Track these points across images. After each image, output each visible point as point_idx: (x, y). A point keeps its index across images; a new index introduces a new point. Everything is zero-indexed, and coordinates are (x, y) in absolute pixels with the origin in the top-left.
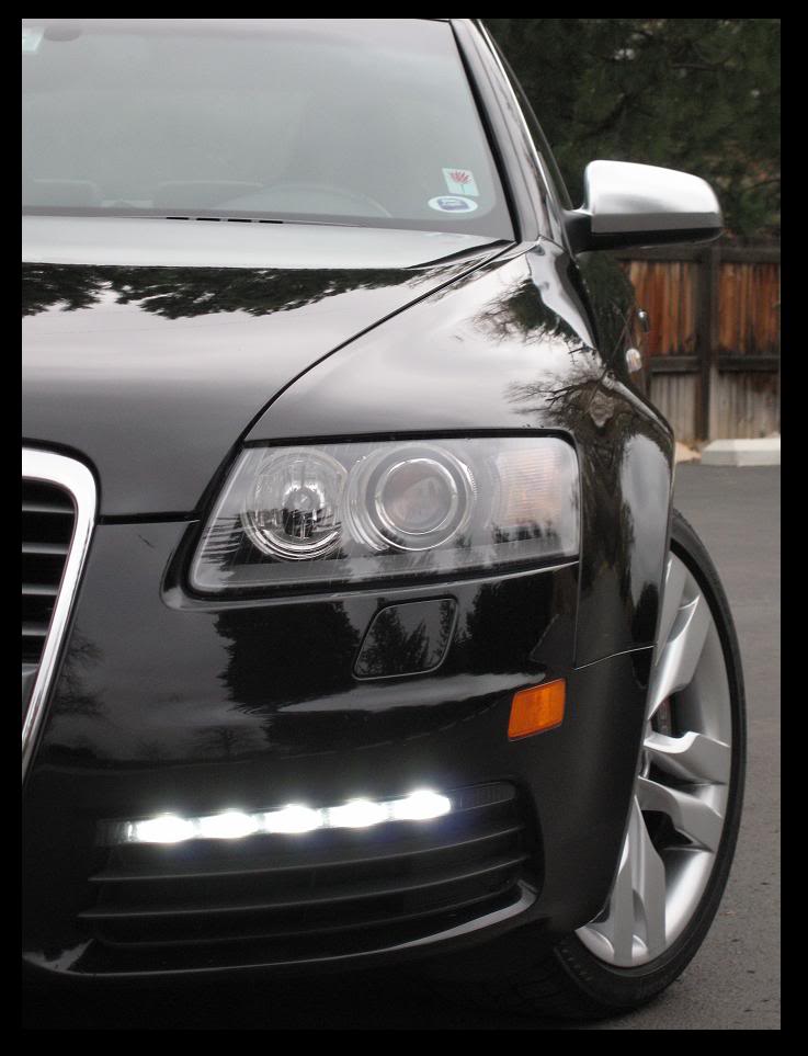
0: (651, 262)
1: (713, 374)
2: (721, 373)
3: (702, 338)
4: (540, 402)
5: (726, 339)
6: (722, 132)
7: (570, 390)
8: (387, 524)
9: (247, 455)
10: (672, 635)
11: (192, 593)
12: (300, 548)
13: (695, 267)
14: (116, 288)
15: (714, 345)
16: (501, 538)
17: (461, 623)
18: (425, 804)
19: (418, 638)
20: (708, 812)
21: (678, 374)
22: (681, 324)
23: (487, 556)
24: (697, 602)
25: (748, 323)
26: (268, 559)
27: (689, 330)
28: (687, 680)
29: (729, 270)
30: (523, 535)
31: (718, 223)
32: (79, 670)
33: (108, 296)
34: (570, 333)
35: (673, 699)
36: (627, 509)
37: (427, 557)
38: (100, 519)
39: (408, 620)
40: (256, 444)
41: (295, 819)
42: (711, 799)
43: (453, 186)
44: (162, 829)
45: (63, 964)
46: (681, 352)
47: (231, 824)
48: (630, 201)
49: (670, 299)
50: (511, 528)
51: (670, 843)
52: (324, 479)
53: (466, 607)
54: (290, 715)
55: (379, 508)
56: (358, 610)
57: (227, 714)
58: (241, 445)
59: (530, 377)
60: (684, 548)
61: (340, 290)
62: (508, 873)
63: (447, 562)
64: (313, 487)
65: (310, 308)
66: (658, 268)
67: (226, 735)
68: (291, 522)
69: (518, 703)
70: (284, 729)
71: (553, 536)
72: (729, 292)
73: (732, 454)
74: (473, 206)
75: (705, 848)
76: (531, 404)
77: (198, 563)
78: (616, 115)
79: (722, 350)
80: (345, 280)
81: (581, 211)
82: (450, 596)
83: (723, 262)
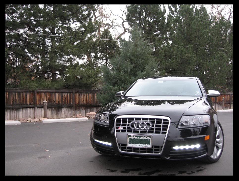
1: (216, 104)
4: (206, 111)
5: (217, 101)
6: (217, 84)
7: (208, 110)
8: (194, 122)
9: (183, 117)
10: (218, 130)
11: (178, 128)
12: (187, 124)
14: (167, 102)
15: (216, 102)
16: (203, 123)
17: (200, 130)
18: (198, 146)
19: (197, 131)
20: (221, 146)
22: (214, 100)
23: (202, 125)
24: (220, 128)
25: (219, 100)
26: (184, 125)
28: (219, 134)
30: (205, 123)
31: (220, 95)
32: (169, 134)
33: (166, 103)
34: (208, 105)
35: (218, 136)
36: (214, 120)
37: (197, 125)
38: (171, 122)
39: (196, 130)
40: (183, 116)
41: (187, 147)
42: (221, 144)
43: (197, 93)
44: (176, 148)
45: (168, 158)
47: (182, 147)
48: (212, 93)
50: (204, 122)
51: (218, 148)
52: (189, 118)
53: (201, 129)
54: (187, 138)
55: (193, 121)
56: (192, 129)
57: (181, 138)
58: (182, 116)
59: (205, 109)
60: (219, 123)
61: (187, 102)
62: (205, 151)
63: (199, 126)
64: (188, 119)
65: (184, 104)
67: (180, 140)
68: (186, 122)
69: (205, 137)
70: (185, 139)
71: (208, 123)
74: (199, 94)
75: (221, 148)
76: (205, 112)
77: (179, 126)
78: (207, 83)
79: (217, 102)
80: (187, 101)
81: (208, 94)
82: (199, 128)
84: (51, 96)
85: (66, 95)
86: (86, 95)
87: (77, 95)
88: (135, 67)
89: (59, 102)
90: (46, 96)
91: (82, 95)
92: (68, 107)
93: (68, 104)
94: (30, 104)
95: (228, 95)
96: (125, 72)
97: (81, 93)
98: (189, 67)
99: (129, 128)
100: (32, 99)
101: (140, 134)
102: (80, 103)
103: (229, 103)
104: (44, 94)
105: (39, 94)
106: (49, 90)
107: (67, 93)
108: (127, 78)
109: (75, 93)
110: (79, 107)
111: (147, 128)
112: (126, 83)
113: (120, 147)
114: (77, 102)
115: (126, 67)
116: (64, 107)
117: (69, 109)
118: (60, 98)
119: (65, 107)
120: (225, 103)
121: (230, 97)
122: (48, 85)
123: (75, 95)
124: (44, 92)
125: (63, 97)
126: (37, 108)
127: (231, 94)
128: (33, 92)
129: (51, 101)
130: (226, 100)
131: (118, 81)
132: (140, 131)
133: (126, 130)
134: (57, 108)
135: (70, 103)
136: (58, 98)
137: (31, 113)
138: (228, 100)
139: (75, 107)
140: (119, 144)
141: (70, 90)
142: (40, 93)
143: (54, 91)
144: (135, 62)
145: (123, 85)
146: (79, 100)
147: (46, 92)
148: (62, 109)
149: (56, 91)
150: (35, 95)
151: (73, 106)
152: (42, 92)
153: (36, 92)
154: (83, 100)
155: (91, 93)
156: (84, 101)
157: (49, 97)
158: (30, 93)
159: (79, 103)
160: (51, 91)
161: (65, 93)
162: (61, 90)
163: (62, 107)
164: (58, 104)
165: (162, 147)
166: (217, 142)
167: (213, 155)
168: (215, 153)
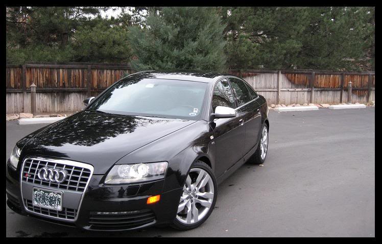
0: (334, 75)
2: (344, 91)
11: (104, 184)
13: (341, 76)
15: (343, 87)
20: (208, 203)
21: (338, 91)
22: (338, 84)
27: (340, 85)
28: (205, 185)
29: (346, 76)
38: (94, 173)
40: (116, 164)
42: (210, 201)
43: (194, 111)
45: (87, 228)
46: (338, 88)
49: (337, 80)
51: (202, 207)
58: (114, 164)
62: (152, 219)
72: (346, 78)
73: (333, 107)
75: (208, 207)
77: (106, 180)
79: (345, 87)
84: (51, 74)
85: (77, 73)
86: (111, 73)
87: (95, 73)
88: (183, 32)
89: (64, 84)
90: (43, 75)
91: (103, 72)
92: (79, 92)
93: (79, 86)
94: (16, 87)
95: (365, 75)
96: (165, 41)
97: (103, 69)
98: (294, 27)
99: (37, 177)
100: (18, 80)
101: (49, 188)
102: (101, 85)
103: (367, 90)
104: (38, 71)
105: (30, 70)
106: (46, 64)
107: (79, 69)
108: (167, 50)
109: (91, 69)
110: (98, 92)
111: (59, 179)
112: (165, 59)
113: (25, 203)
114: (95, 84)
115: (166, 33)
116: (72, 92)
117: (82, 96)
118: (66, 78)
119: (75, 92)
121: (369, 80)
122: (47, 56)
123: (92, 73)
124: (40, 68)
125: (71, 75)
126: (27, 93)
127: (371, 74)
128: (21, 67)
129: (51, 82)
130: (362, 84)
131: (152, 54)
132: (50, 183)
133: (34, 179)
134: (60, 93)
135: (83, 86)
136: (63, 77)
137: (17, 101)
138: (365, 84)
139: (91, 92)
140: (25, 200)
141: (82, 64)
142: (32, 70)
143: (56, 66)
144: (183, 24)
145: (160, 62)
146: (99, 81)
147: (42, 68)
148: (70, 96)
149: (59, 65)
150: (24, 72)
151: (87, 92)
152: (36, 68)
153: (24, 68)
154: (105, 81)
155: (119, 70)
156: (108, 83)
157: (47, 76)
158: (15, 70)
159: (98, 85)
160: (50, 66)
161: (75, 69)
162: (67, 64)
163: (69, 92)
164: (62, 87)
165: (77, 211)
166: (200, 198)
167: (187, 219)
168: (192, 215)
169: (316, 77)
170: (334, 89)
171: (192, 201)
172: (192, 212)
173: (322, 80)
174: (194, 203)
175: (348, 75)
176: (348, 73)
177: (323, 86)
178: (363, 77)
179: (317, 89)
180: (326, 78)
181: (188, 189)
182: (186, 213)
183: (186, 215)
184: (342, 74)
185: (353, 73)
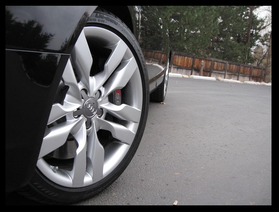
0: (188, 57)
1: (193, 70)
2: (194, 70)
3: (192, 66)
5: (195, 66)
13: (193, 58)
20: (130, 132)
21: (189, 70)
22: (190, 64)
25: (198, 65)
27: (191, 65)
29: (196, 59)
42: (132, 128)
46: (190, 67)
49: (189, 61)
66: (188, 58)
72: (196, 61)
73: (193, 77)
75: (126, 143)
79: (194, 68)
83: (196, 58)
95: (209, 60)
103: (209, 72)
120: (204, 71)
121: (211, 64)
127: (213, 60)
130: (206, 67)
138: (208, 67)
166: (111, 117)
167: (73, 173)
168: (88, 161)
169: (175, 57)
170: (187, 68)
171: (89, 124)
172: (87, 153)
173: (179, 60)
174: (94, 129)
175: (197, 58)
176: (198, 57)
177: (179, 64)
178: (208, 61)
179: (175, 66)
180: (182, 58)
181: (80, 86)
182: (70, 157)
183: (72, 161)
184: (193, 57)
185: (201, 58)
